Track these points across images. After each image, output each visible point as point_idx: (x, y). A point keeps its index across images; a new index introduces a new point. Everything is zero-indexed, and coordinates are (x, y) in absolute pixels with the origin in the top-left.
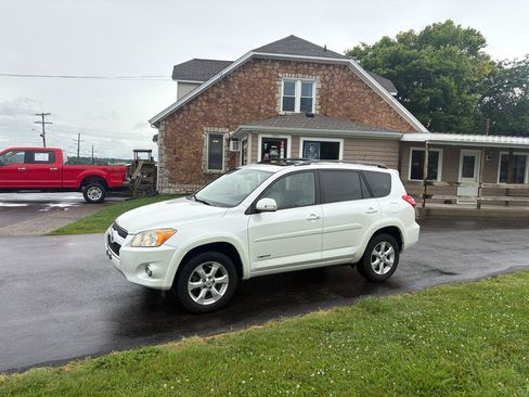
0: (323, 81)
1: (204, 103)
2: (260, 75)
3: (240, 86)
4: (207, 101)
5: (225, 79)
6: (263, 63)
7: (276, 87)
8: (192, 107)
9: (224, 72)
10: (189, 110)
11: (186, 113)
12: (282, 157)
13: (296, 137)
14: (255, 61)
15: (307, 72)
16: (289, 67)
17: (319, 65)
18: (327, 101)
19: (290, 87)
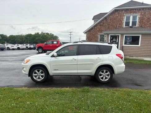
0: (141, 15)
1: (99, 26)
2: (117, 15)
3: (110, 20)
4: (100, 25)
5: (106, 18)
6: (119, 11)
7: (123, 19)
8: (95, 27)
9: (105, 16)
10: (95, 28)
11: (94, 29)
12: (117, 41)
13: (122, 35)
14: (116, 11)
15: (135, 12)
16: (128, 11)
17: (140, 9)
18: (142, 22)
19: (128, 18)
